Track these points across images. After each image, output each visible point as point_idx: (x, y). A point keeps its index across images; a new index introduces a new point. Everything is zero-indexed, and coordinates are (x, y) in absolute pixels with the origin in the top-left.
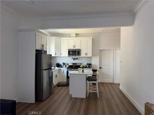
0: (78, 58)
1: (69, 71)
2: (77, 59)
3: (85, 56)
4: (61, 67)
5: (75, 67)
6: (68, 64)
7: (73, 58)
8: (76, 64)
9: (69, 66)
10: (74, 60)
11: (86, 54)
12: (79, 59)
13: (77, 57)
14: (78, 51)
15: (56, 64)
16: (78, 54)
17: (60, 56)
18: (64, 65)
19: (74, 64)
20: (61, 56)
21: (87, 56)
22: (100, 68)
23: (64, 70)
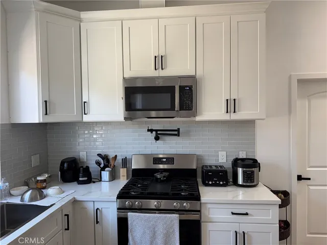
0: (178, 130)
1: (131, 216)
2: (177, 133)
3: (226, 117)
4: (89, 180)
5: (168, 180)
6: (125, 162)
7: (151, 131)
8: (170, 160)
9: (134, 170)
10: (157, 138)
11: (232, 105)
12: (188, 134)
13: (177, 122)
14: (182, 88)
15: (63, 163)
16: (181, 108)
17: (79, 119)
18: (103, 169)
19: (157, 160)
20: (86, 118)
21: (234, 117)
22: (300, 178)
23: (97, 206)
